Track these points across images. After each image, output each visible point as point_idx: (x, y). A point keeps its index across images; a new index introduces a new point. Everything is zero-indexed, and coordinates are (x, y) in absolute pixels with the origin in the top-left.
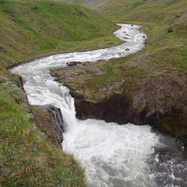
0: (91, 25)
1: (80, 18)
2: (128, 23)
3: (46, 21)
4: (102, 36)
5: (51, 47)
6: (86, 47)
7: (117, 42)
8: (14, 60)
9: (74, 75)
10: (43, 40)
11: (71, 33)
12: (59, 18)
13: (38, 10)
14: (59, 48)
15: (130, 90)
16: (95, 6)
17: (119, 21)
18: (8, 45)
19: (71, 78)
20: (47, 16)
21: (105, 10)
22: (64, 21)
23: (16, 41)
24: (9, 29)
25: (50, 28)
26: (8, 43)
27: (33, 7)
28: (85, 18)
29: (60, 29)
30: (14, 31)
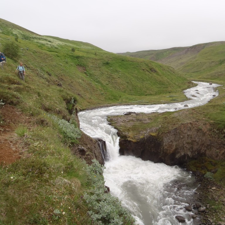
0: (161, 81)
1: (149, 74)
2: (207, 81)
3: (115, 75)
4: (170, 93)
5: (115, 99)
6: (147, 101)
7: (181, 99)
8: (80, 106)
9: (125, 121)
10: (109, 92)
11: (138, 88)
12: (129, 73)
13: (109, 65)
14: (122, 101)
15: (163, 133)
16: (178, 62)
17: (199, 78)
18: (77, 93)
19: (122, 123)
20: (117, 71)
21: (187, 66)
22: (132, 76)
23: (85, 91)
24: (80, 81)
25: (117, 82)
26: (77, 92)
27: (105, 62)
28: (155, 75)
29: (127, 84)
30: (84, 83)
